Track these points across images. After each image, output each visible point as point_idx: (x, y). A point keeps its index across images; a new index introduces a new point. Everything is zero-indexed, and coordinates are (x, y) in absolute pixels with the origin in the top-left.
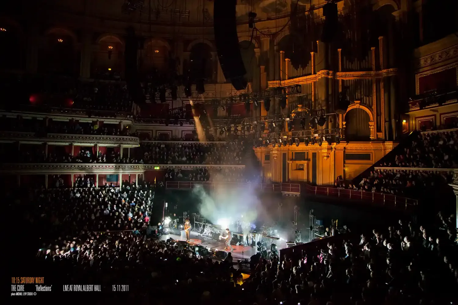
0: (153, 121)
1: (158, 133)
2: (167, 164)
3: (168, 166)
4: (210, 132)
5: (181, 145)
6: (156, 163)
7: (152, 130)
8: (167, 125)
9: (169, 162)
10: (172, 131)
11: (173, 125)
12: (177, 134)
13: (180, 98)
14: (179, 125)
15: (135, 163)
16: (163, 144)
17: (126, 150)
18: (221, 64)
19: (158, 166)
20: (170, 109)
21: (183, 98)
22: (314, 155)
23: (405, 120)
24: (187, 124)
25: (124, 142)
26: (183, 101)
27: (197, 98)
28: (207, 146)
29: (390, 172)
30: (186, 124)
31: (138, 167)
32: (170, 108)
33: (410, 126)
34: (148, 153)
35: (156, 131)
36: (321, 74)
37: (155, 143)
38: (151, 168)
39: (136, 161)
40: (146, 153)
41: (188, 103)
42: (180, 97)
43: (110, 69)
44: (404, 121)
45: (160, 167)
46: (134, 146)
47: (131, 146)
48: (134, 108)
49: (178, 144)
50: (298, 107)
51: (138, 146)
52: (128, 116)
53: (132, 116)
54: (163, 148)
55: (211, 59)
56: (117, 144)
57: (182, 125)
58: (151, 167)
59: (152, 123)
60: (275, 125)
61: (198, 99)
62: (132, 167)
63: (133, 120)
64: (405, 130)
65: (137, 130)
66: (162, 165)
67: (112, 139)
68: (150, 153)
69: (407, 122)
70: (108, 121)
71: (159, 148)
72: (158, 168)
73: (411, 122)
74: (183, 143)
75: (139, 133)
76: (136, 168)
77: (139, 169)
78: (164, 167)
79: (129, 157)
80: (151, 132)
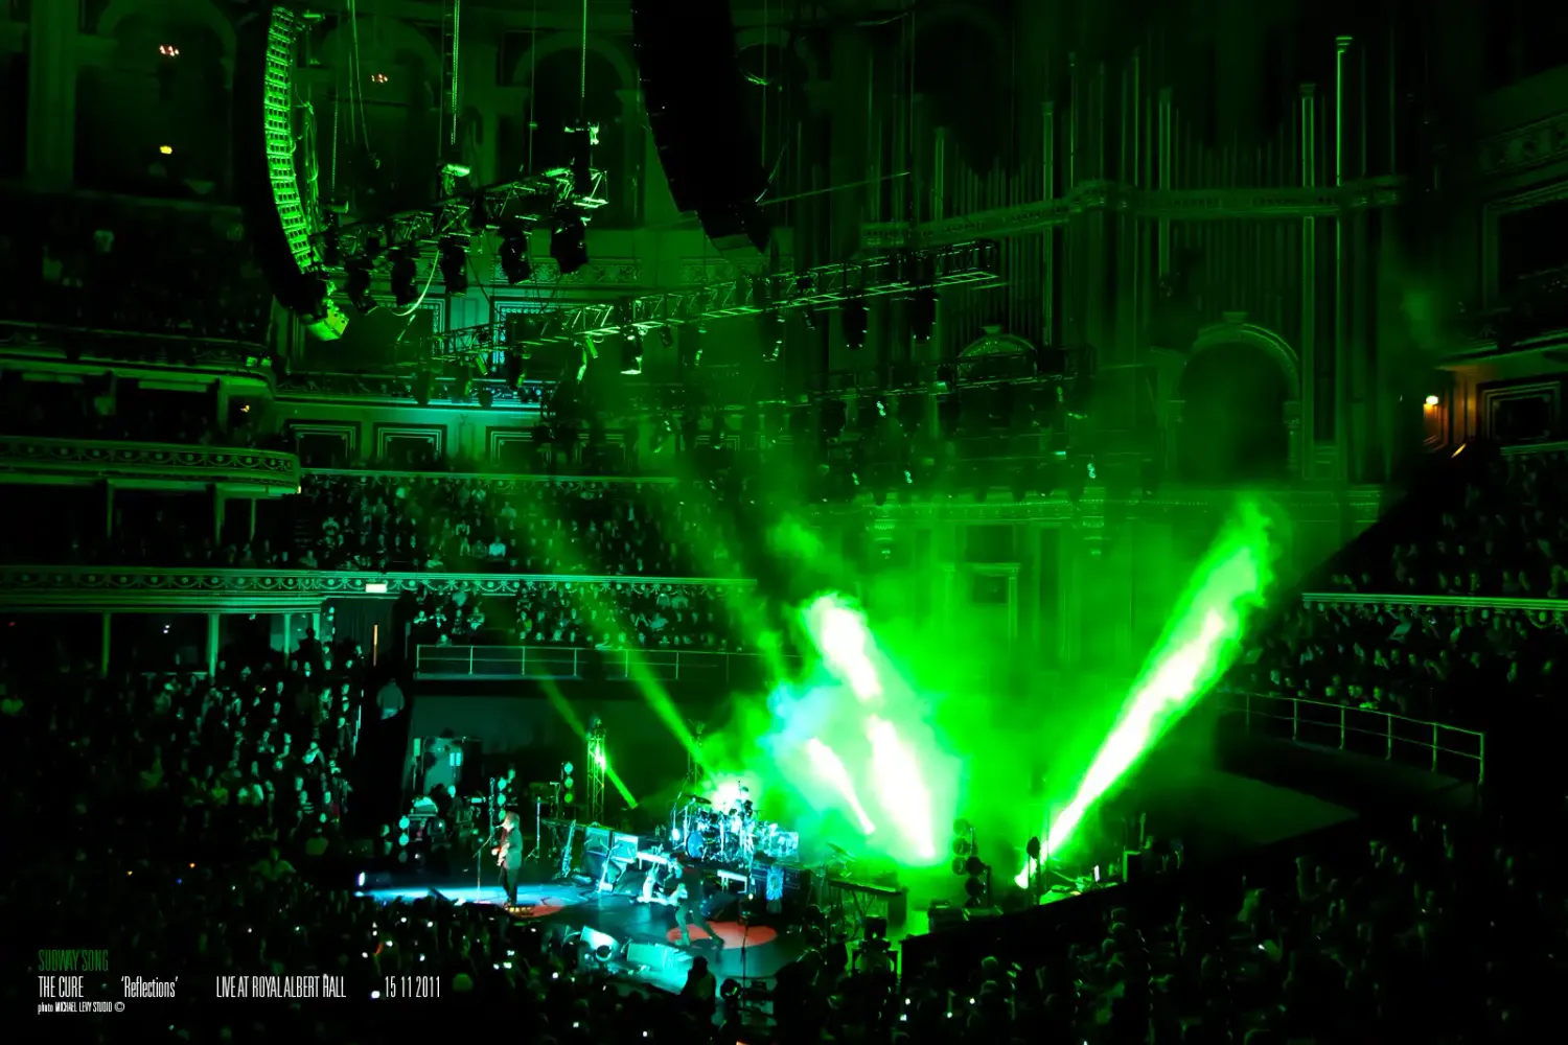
0: (361, 385)
1: (385, 436)
2: (422, 569)
3: (426, 578)
4: (609, 436)
5: (485, 489)
6: (374, 568)
7: (358, 425)
8: (423, 404)
9: (431, 564)
10: (444, 428)
11: (449, 403)
12: (467, 442)
13: (482, 286)
14: (478, 405)
15: (281, 565)
16: (404, 482)
17: (238, 507)
18: (659, 142)
19: (379, 582)
20: (439, 334)
21: (494, 286)
22: (1049, 537)
23: (1436, 395)
24: (510, 398)
25: (230, 475)
26: (492, 300)
27: (555, 289)
28: (597, 494)
29: (1367, 611)
30: (507, 398)
31: (291, 582)
32: (435, 331)
33: (1456, 421)
34: (339, 520)
35: (377, 426)
36: (1087, 195)
37: (370, 479)
38: (348, 589)
39: (285, 557)
40: (331, 522)
41: (514, 311)
42: (482, 283)
43: (166, 150)
44: (1431, 402)
45: (391, 582)
46: (276, 492)
47: (264, 490)
48: (276, 327)
49: (474, 484)
50: (984, 333)
51: (289, 491)
52: (251, 360)
53: (266, 362)
54: (403, 502)
55: (617, 120)
56: (201, 478)
57: (491, 401)
58: (352, 581)
59: (357, 391)
60: (885, 409)
61: (559, 292)
62: (268, 581)
63: (272, 378)
64: (1432, 439)
65: (289, 421)
66: (399, 577)
67: (174, 457)
68: (347, 522)
69: (1441, 404)
70: (157, 377)
71: (390, 499)
72: (382, 589)
73: (1459, 405)
74: (495, 482)
75: (301, 435)
76: (283, 589)
77: (297, 589)
78: (406, 582)
79: (252, 537)
80: (352, 429)
